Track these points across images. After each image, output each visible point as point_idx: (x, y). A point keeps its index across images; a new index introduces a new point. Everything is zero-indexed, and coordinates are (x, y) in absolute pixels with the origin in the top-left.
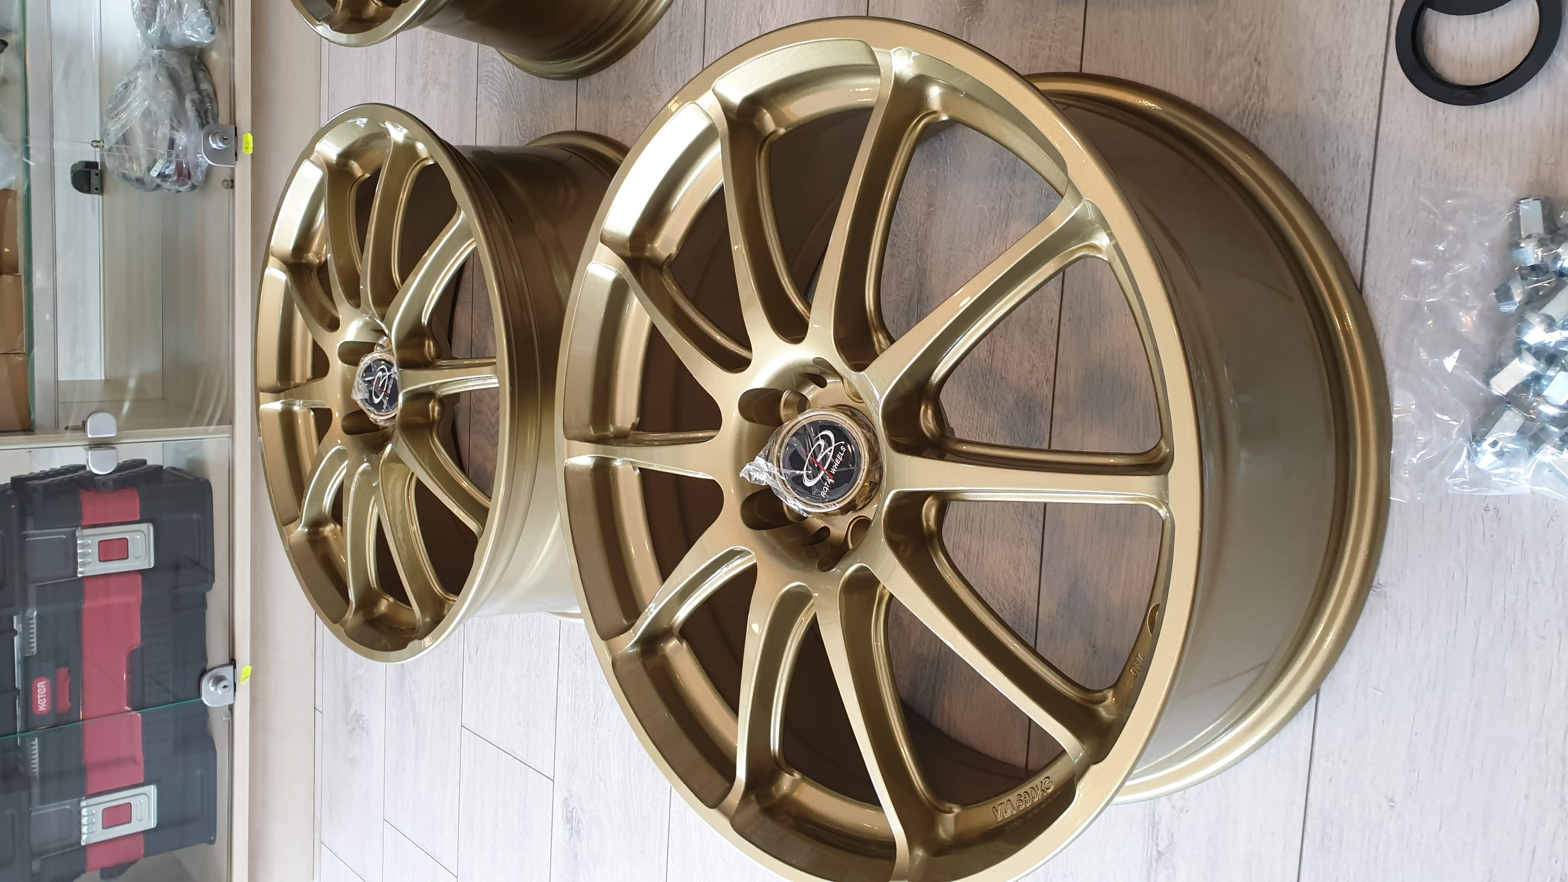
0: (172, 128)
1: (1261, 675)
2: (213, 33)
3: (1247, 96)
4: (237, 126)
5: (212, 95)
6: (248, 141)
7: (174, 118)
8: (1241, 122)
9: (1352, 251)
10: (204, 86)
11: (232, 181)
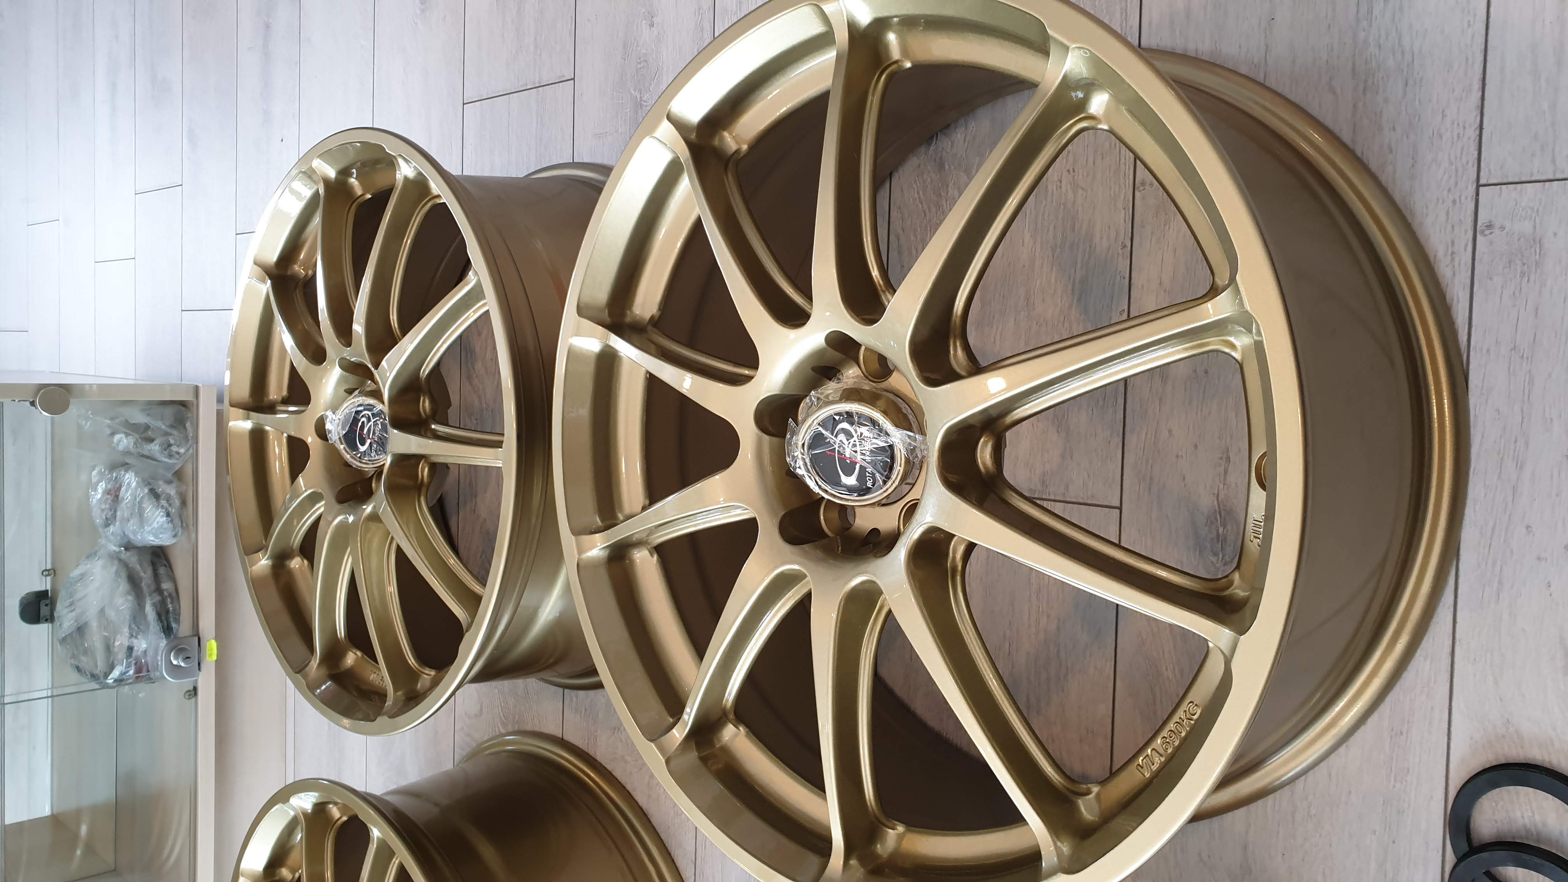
0: (131, 636)
2: (175, 536)
4: (201, 636)
5: (174, 594)
6: (212, 648)
7: (133, 626)
10: (166, 586)
11: (195, 689)
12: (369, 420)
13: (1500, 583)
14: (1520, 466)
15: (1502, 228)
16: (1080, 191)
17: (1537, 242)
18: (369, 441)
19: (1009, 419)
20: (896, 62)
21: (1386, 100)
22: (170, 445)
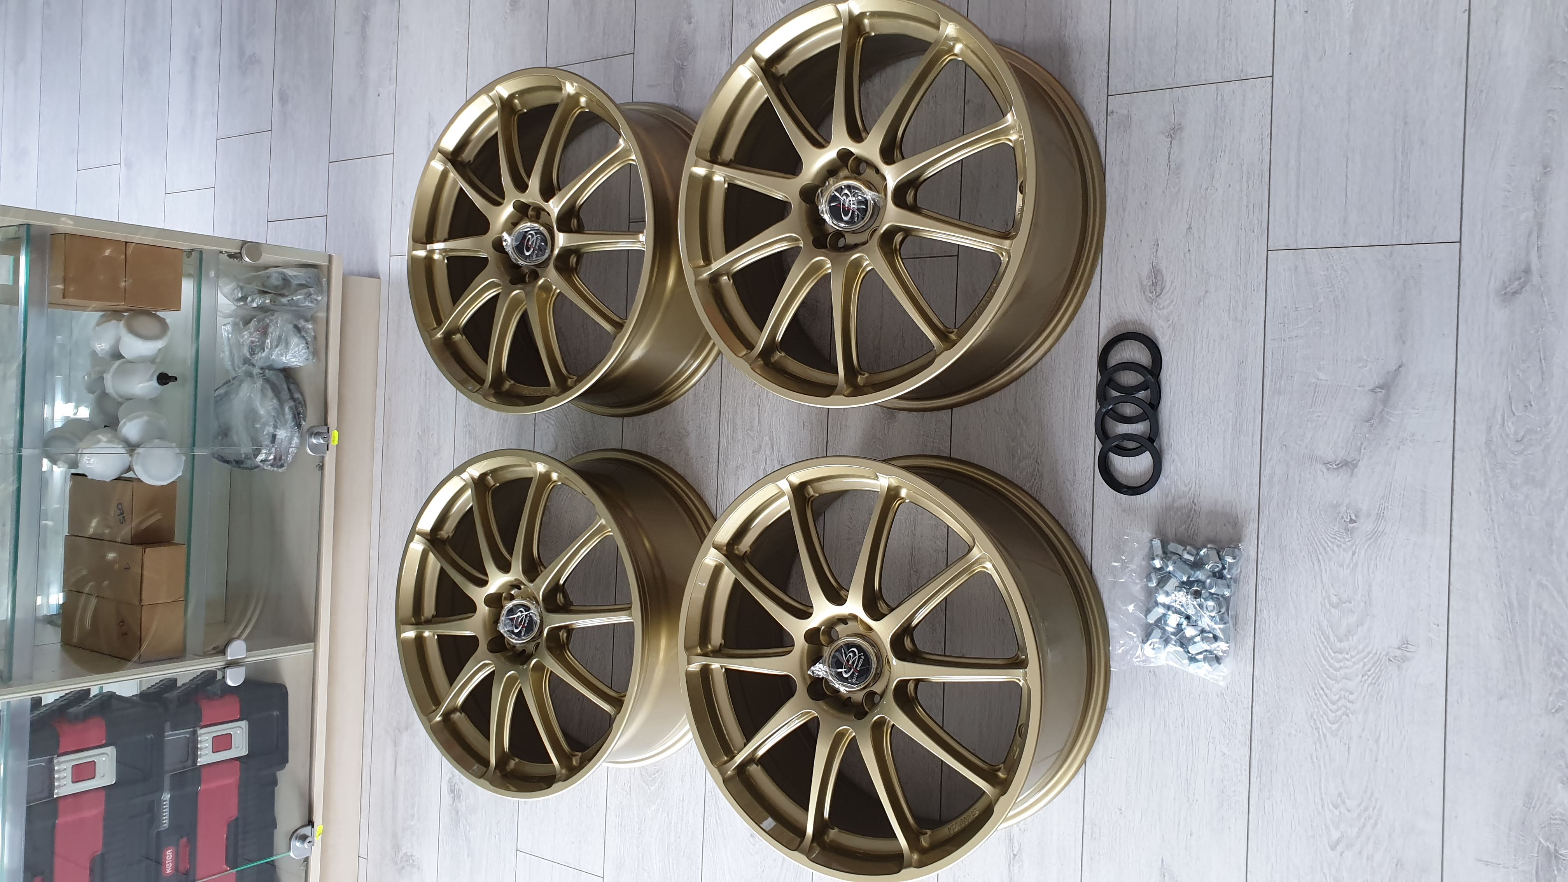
0: (275, 425)
1: (1059, 755)
2: (306, 360)
3: (1033, 478)
6: (335, 435)
7: (276, 419)
8: (1032, 490)
9: (1086, 554)
11: (323, 465)
12: (533, 236)
13: (1118, 260)
14: (1124, 210)
15: (1117, 113)
16: (939, 106)
17: (1129, 117)
18: (532, 249)
19: (922, 179)
20: (868, 33)
21: (1073, 61)
22: (310, 295)
